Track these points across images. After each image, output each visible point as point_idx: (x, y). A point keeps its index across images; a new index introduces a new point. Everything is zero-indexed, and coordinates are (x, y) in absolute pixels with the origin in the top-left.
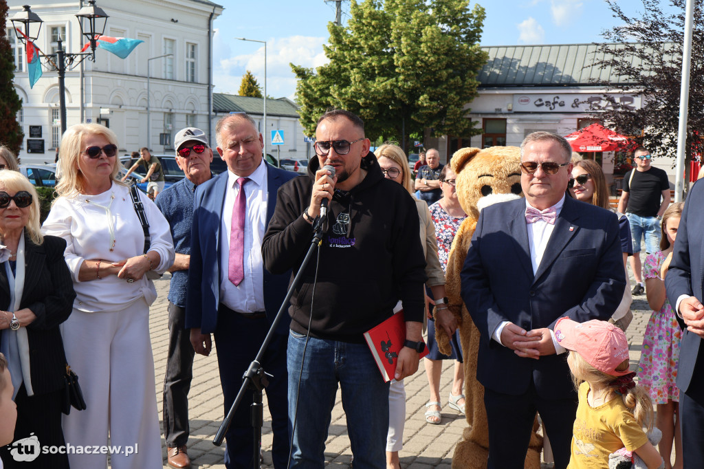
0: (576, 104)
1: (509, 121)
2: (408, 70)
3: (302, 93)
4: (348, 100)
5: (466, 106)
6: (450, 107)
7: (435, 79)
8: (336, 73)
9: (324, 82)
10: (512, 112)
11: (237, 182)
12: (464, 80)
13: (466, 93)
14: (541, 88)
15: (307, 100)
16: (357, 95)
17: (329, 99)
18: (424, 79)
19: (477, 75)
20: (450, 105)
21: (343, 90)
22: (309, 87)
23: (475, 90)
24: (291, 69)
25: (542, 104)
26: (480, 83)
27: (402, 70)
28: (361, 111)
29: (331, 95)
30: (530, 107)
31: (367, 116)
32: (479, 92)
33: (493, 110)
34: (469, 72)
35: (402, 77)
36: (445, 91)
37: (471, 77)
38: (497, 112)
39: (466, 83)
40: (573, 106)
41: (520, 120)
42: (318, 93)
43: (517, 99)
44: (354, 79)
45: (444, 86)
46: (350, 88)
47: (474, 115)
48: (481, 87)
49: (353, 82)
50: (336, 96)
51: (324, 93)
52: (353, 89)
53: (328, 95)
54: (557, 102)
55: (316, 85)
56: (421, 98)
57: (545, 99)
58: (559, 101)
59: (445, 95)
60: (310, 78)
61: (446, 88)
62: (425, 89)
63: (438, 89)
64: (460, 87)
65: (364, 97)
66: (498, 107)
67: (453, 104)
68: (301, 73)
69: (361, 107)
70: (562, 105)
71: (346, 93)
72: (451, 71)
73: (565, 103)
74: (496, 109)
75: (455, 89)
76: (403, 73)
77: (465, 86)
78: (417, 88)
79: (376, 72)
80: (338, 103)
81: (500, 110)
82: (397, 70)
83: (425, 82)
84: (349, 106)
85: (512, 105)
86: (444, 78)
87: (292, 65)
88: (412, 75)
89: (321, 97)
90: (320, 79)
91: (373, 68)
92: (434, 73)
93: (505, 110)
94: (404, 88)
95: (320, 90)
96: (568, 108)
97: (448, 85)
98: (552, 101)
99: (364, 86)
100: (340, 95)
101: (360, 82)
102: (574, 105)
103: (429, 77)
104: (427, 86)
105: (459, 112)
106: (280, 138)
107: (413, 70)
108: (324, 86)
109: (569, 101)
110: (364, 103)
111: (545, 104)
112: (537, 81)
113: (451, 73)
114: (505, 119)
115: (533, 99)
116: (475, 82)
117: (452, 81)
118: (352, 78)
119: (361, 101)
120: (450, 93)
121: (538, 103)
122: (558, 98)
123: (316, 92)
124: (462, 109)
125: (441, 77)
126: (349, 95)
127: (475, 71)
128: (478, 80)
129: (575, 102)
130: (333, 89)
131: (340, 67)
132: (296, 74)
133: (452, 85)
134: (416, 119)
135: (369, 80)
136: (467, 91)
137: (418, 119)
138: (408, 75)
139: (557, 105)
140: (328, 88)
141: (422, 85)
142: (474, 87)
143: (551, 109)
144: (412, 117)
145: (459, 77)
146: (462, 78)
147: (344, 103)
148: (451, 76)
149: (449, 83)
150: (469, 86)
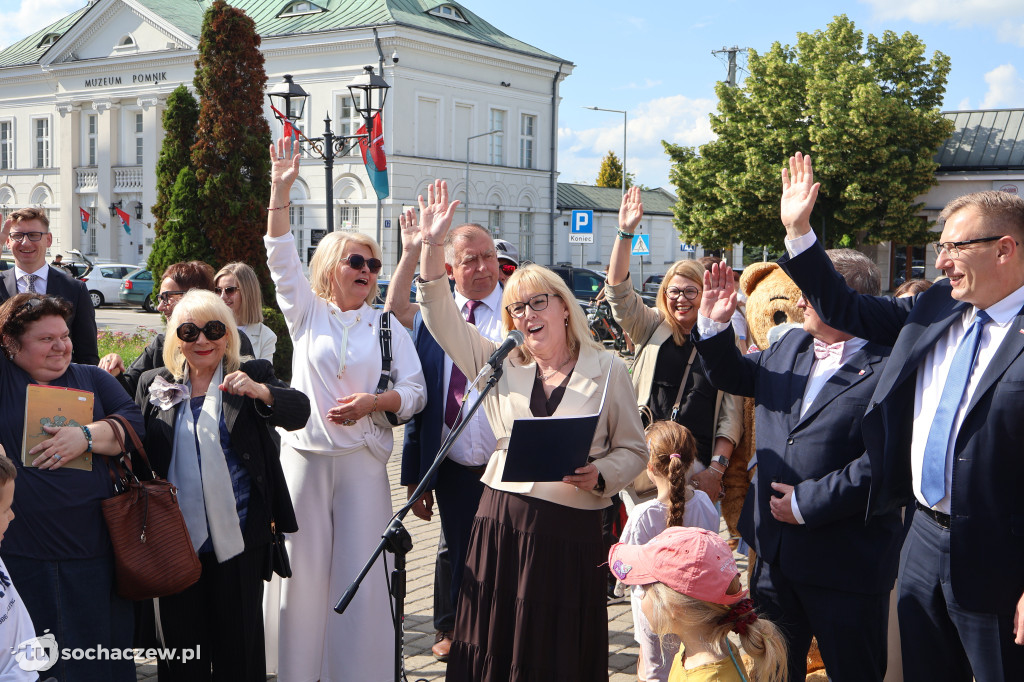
2: (830, 148)
3: (677, 183)
4: (743, 193)
5: (918, 199)
6: (892, 201)
7: (871, 161)
8: (727, 153)
9: (708, 167)
11: (466, 305)
12: (914, 160)
13: (917, 179)
15: (683, 192)
16: (754, 184)
17: (715, 191)
18: (854, 161)
19: (935, 154)
20: (892, 198)
21: (735, 178)
22: (687, 174)
23: (931, 176)
24: (663, 149)
26: (940, 165)
27: (821, 148)
28: (761, 207)
29: (718, 185)
31: (769, 214)
32: (939, 179)
34: (922, 149)
35: (820, 159)
36: (885, 178)
37: (926, 158)
39: (917, 165)
42: (700, 183)
44: (751, 163)
45: (884, 171)
46: (745, 175)
47: (932, 213)
48: (941, 170)
49: (749, 167)
50: (724, 186)
51: (709, 183)
52: (748, 176)
53: (714, 185)
55: (698, 171)
56: (849, 188)
59: (886, 184)
60: (690, 161)
61: (887, 174)
62: (854, 174)
63: (875, 175)
64: (908, 172)
65: (766, 187)
67: (898, 196)
68: (677, 154)
69: (760, 202)
71: (739, 182)
72: (894, 148)
75: (901, 174)
76: (822, 152)
77: (916, 171)
78: (844, 174)
79: (784, 151)
80: (727, 196)
82: (813, 149)
83: (855, 165)
84: (743, 200)
86: (884, 160)
87: (664, 143)
88: (836, 155)
89: (703, 188)
90: (703, 162)
91: (779, 146)
92: (869, 152)
94: (824, 174)
95: (702, 178)
97: (890, 170)
99: (765, 172)
100: (731, 185)
101: (758, 166)
103: (861, 158)
104: (858, 171)
105: (905, 208)
106: (644, 246)
107: (838, 148)
108: (709, 172)
110: (765, 196)
113: (894, 152)
116: (932, 163)
117: (896, 163)
118: (747, 161)
119: (759, 194)
120: (893, 180)
123: (697, 181)
124: (910, 204)
125: (880, 158)
126: (744, 184)
127: (932, 148)
128: (936, 161)
130: (721, 178)
131: (732, 145)
132: (669, 156)
133: (896, 168)
134: (841, 218)
135: (773, 163)
136: (919, 177)
137: (845, 218)
138: (830, 156)
140: (713, 175)
141: (850, 170)
142: (929, 171)
144: (836, 216)
145: (906, 157)
146: (911, 159)
147: (737, 197)
148: (897, 156)
149: (891, 166)
150: (922, 171)
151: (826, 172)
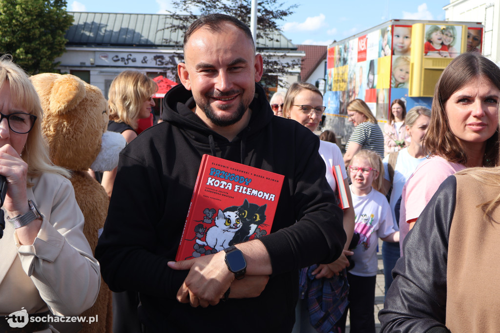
0: (145, 61)
1: (92, 73)
2: (5, 27)
5: (57, 59)
6: (43, 60)
7: (29, 36)
10: (94, 65)
12: (54, 38)
13: (56, 48)
14: (117, 47)
18: (20, 35)
19: (65, 34)
20: (42, 58)
23: (63, 46)
25: (118, 60)
26: (68, 41)
30: (107, 62)
32: (68, 48)
33: (78, 64)
34: (58, 31)
36: (38, 46)
37: (60, 36)
38: (82, 65)
39: (56, 40)
40: (142, 62)
41: (101, 72)
43: (98, 55)
45: (37, 42)
47: (63, 68)
48: (70, 44)
54: (130, 59)
56: (18, 50)
57: (121, 56)
58: (132, 57)
59: (39, 50)
61: (39, 44)
62: (20, 44)
63: (32, 45)
64: (51, 44)
66: (84, 61)
67: (46, 57)
70: (134, 61)
72: (43, 30)
73: (137, 60)
74: (81, 63)
75: (47, 45)
77: (56, 43)
78: (14, 43)
81: (84, 63)
83: (20, 38)
85: (95, 60)
86: (37, 36)
88: (9, 31)
92: (29, 31)
93: (88, 64)
96: (139, 63)
97: (40, 41)
98: (126, 58)
102: (144, 61)
103: (24, 34)
104: (22, 42)
105: (50, 64)
107: (9, 28)
109: (139, 58)
111: (121, 60)
113: (42, 32)
114: (89, 72)
115: (111, 55)
116: (64, 39)
117: (44, 38)
120: (43, 48)
121: (115, 59)
122: (131, 55)
124: (53, 62)
125: (35, 35)
127: (63, 30)
128: (66, 38)
129: (144, 59)
133: (44, 41)
136: (57, 47)
138: (6, 32)
139: (130, 61)
141: (18, 40)
142: (62, 44)
143: (125, 64)
145: (50, 35)
146: (52, 36)
148: (43, 34)
149: (41, 40)
150: (58, 43)
151: (3, 41)
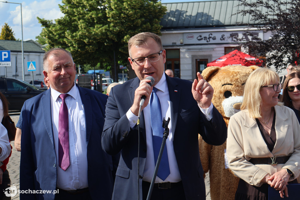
0: (223, 38)
1: (181, 50)
2: (116, 20)
3: (47, 36)
4: (78, 41)
7: (134, 25)
8: (69, 23)
9: (60, 29)
10: (183, 44)
12: (152, 25)
14: (200, 28)
15: (50, 41)
16: (83, 36)
17: (65, 40)
18: (127, 25)
19: (160, 21)
21: (74, 34)
22: (51, 32)
23: (160, 31)
24: (38, 21)
25: (202, 39)
26: (162, 26)
27: (112, 20)
28: (87, 47)
29: (66, 38)
30: (194, 41)
31: (91, 50)
32: (162, 32)
33: (171, 44)
34: (155, 20)
35: (112, 24)
37: (156, 23)
38: (174, 45)
39: (153, 27)
40: (221, 40)
41: (189, 49)
42: (57, 36)
43: (185, 36)
44: (81, 27)
46: (78, 32)
48: (164, 29)
49: (80, 29)
50: (69, 38)
51: (62, 37)
52: (80, 33)
53: (64, 37)
54: (211, 37)
55: (56, 31)
56: (125, 37)
57: (203, 35)
58: (212, 36)
60: (51, 26)
62: (127, 31)
65: (88, 38)
66: (175, 41)
68: (45, 23)
69: (85, 45)
70: (214, 39)
71: (76, 36)
72: (143, 19)
73: (216, 38)
74: (173, 43)
76: (113, 21)
77: (153, 29)
78: (122, 31)
79: (95, 21)
80: (71, 42)
81: (175, 43)
82: (109, 20)
83: (127, 27)
84: (78, 44)
85: (183, 40)
86: (139, 24)
87: (38, 18)
88: (119, 23)
89: (59, 39)
90: (58, 27)
91: (93, 19)
92: (133, 21)
93: (178, 43)
94: (114, 32)
95: (58, 34)
96: (218, 41)
98: (208, 37)
99: (88, 31)
100: (72, 37)
101: (85, 28)
102: (222, 39)
103: (130, 24)
104: (128, 30)
106: (34, 67)
107: (119, 20)
108: (61, 31)
109: (218, 36)
110: (89, 42)
111: (203, 39)
112: (197, 24)
113: (143, 21)
114: (179, 49)
115: (196, 36)
116: (159, 26)
117: (144, 26)
118: (79, 26)
119: (86, 41)
121: (199, 38)
122: (211, 34)
123: (56, 36)
125: (138, 24)
126: (78, 37)
127: (158, 19)
128: (161, 24)
129: (222, 37)
130: (67, 33)
131: (71, 19)
132: (41, 24)
133: (144, 28)
134: (122, 51)
135: (91, 26)
137: (124, 51)
138: (116, 23)
139: (211, 39)
140: (64, 33)
141: (125, 29)
142: (159, 29)
143: (207, 41)
144: (120, 50)
145: (149, 23)
146: (150, 24)
147: (75, 42)
148: (144, 23)
149: (143, 28)
150: (155, 29)
151: (115, 30)
